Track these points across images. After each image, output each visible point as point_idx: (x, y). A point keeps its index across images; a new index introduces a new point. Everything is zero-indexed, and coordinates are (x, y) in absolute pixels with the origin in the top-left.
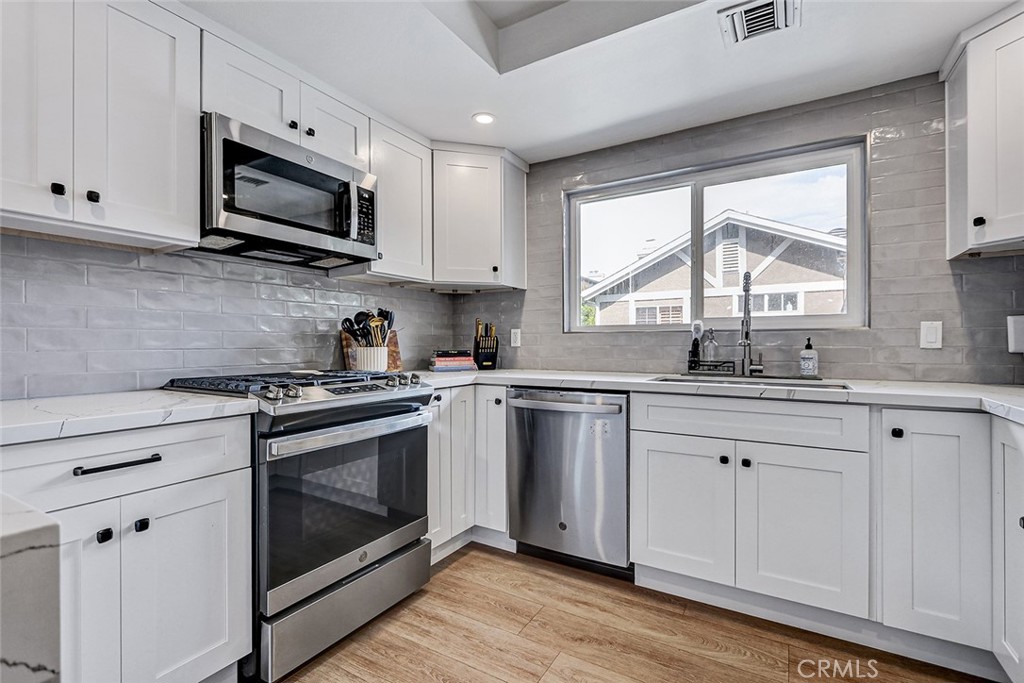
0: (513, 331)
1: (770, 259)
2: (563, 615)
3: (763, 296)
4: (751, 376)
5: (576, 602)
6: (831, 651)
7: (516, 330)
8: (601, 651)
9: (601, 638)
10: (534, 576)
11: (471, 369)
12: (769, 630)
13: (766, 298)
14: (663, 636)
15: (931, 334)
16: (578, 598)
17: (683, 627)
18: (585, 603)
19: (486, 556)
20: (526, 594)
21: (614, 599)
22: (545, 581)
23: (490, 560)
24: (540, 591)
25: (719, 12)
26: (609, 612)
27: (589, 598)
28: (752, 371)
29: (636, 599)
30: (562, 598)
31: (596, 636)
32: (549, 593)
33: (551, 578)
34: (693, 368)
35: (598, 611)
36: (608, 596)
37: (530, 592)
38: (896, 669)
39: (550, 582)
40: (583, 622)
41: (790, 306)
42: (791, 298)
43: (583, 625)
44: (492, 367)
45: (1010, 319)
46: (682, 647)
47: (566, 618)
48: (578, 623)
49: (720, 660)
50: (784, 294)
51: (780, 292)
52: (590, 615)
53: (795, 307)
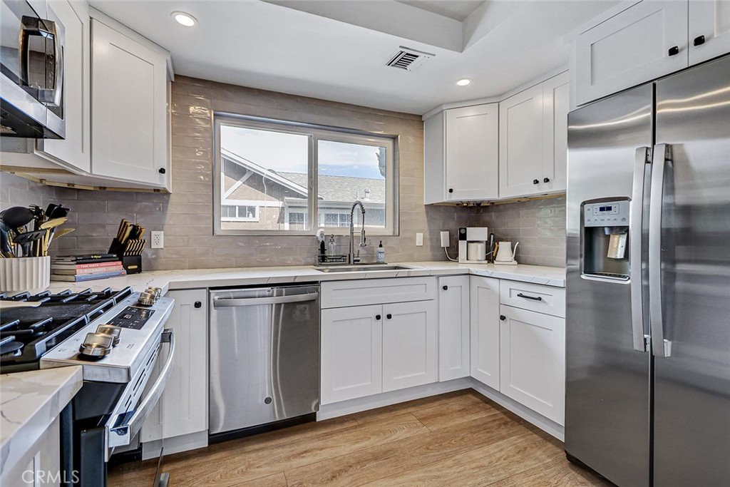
0: (154, 233)
1: (240, 182)
2: (304, 469)
3: (235, 207)
4: (354, 264)
5: (300, 455)
6: (423, 406)
7: (159, 232)
8: (351, 475)
9: (342, 467)
10: (248, 456)
11: (121, 275)
12: (396, 410)
13: (237, 208)
14: (366, 443)
15: (419, 239)
16: (298, 451)
17: (367, 432)
18: (306, 452)
19: (183, 464)
20: (260, 473)
21: (318, 438)
22: (260, 453)
23: (192, 466)
24: (266, 464)
25: (400, 47)
26: (326, 448)
27: (303, 447)
28: (355, 261)
29: (328, 430)
30: (288, 458)
31: (338, 468)
32: (274, 461)
33: (262, 449)
34: (323, 261)
35: (319, 452)
36: (312, 438)
37: (260, 469)
38: (445, 401)
39: (265, 453)
40: (320, 465)
41: (251, 215)
42: (252, 210)
43: (323, 467)
44: (139, 271)
45: (441, 233)
46: (380, 443)
47: (307, 470)
48: (318, 468)
49: (400, 438)
50: (239, 207)
51: (246, 205)
52: (318, 458)
53: (254, 216)
